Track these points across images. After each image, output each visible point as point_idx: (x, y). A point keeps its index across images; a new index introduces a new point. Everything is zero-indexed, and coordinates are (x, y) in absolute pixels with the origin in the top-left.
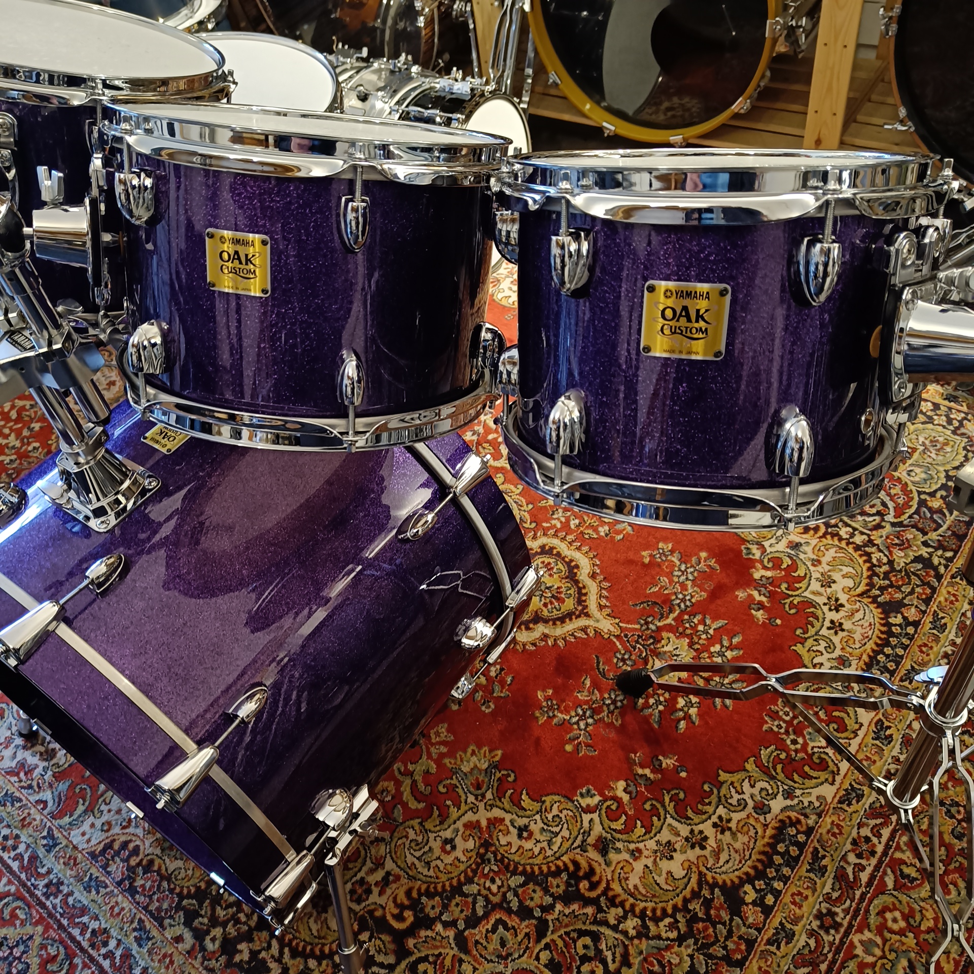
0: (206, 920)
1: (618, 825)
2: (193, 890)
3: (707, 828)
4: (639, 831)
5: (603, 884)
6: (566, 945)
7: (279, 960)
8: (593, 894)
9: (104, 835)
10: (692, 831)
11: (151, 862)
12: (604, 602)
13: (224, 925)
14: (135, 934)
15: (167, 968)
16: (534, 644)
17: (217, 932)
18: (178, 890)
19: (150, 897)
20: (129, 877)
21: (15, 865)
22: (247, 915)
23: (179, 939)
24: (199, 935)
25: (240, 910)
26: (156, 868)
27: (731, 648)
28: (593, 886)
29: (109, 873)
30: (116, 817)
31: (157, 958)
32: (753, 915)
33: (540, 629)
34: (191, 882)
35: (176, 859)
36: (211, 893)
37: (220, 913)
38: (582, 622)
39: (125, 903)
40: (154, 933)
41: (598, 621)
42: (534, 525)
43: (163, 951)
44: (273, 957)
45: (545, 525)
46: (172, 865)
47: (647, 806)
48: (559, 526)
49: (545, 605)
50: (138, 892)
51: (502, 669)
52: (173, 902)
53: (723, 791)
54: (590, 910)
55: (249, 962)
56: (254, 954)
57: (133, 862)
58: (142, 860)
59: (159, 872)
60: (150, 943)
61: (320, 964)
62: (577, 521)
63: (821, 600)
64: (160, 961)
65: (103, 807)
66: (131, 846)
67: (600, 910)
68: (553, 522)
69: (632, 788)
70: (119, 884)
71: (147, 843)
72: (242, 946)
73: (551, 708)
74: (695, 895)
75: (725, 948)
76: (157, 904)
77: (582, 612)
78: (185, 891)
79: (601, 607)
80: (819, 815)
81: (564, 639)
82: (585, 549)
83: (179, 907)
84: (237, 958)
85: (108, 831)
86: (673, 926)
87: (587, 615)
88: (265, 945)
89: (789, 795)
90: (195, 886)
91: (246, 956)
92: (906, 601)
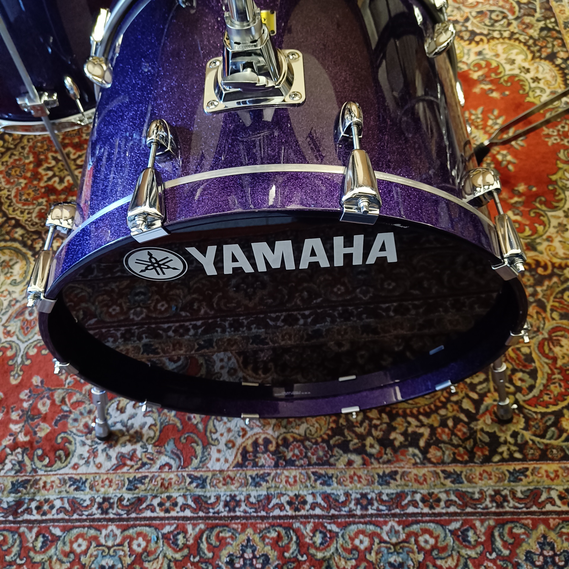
0: (356, 441)
2: (330, 432)
4: (540, 228)
5: (549, 264)
6: (560, 303)
7: (422, 425)
8: (549, 271)
9: (234, 450)
10: (564, 211)
11: (285, 440)
13: (370, 434)
14: (318, 482)
15: (360, 482)
17: (369, 440)
18: (319, 440)
19: (306, 456)
20: (279, 458)
21: (188, 513)
22: (378, 419)
23: (350, 463)
24: (361, 451)
25: (371, 420)
26: (291, 440)
27: (497, 118)
28: (545, 267)
29: (263, 466)
30: (231, 434)
31: (348, 483)
34: (323, 430)
35: (299, 425)
36: (343, 426)
37: (360, 430)
39: (293, 472)
40: (331, 472)
43: (347, 476)
44: (417, 426)
46: (302, 429)
50: (295, 461)
52: (324, 448)
53: (560, 184)
54: (555, 279)
55: (406, 440)
56: (405, 434)
57: (272, 447)
58: (277, 443)
59: (295, 439)
60: (334, 479)
61: (447, 409)
63: (517, 72)
64: (351, 482)
65: (214, 436)
66: (260, 441)
67: (559, 276)
69: (517, 212)
70: (276, 466)
71: (270, 431)
72: (393, 436)
76: (315, 457)
78: (325, 437)
83: (331, 448)
84: (397, 444)
85: (234, 446)
88: (406, 424)
90: (328, 429)
91: (401, 439)
92: (555, 51)
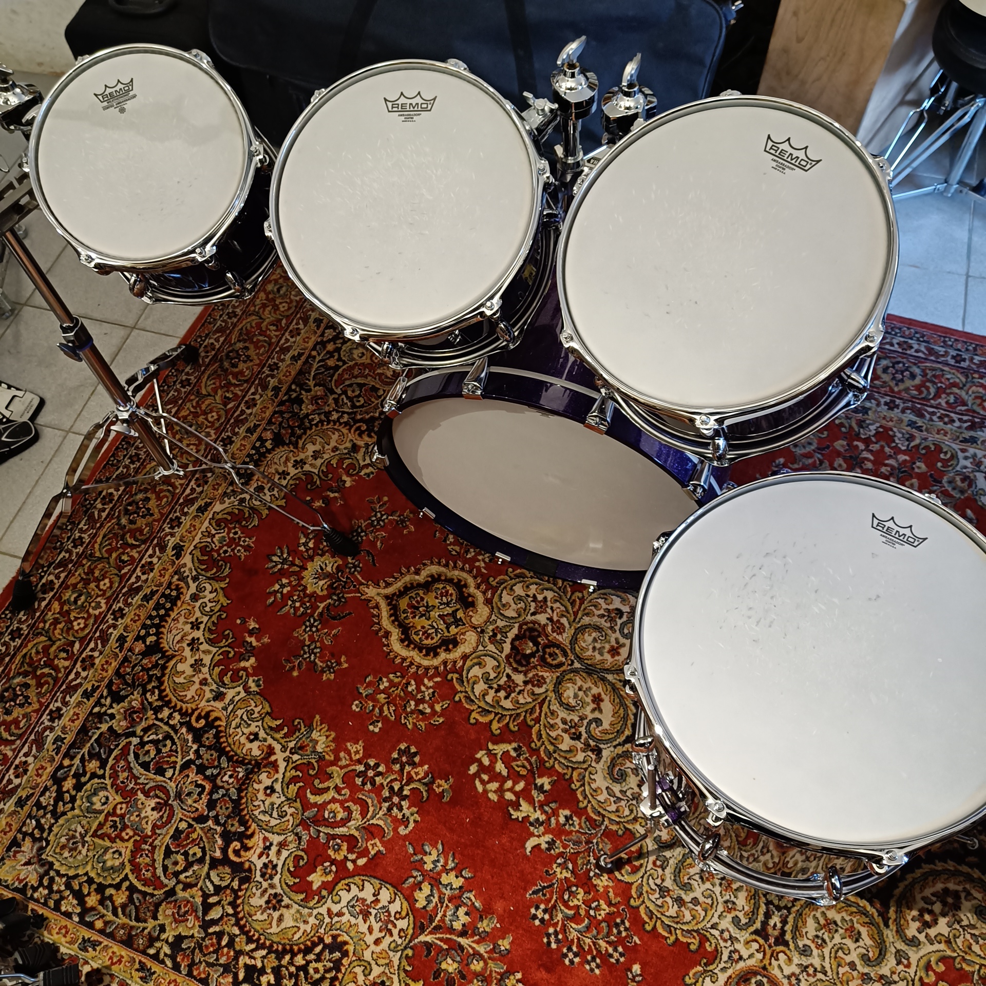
1: (347, 462)
3: (293, 471)
4: (334, 462)
5: (352, 431)
8: (358, 425)
10: (302, 468)
12: (375, 612)
16: (425, 565)
27: (276, 592)
28: (358, 428)
32: (268, 435)
33: (421, 578)
38: (389, 591)
41: (378, 594)
42: (449, 677)
45: (438, 679)
47: (330, 476)
48: (426, 681)
49: (422, 599)
51: (445, 541)
53: (283, 494)
54: (359, 417)
62: (410, 689)
67: (353, 419)
68: (431, 684)
69: (341, 484)
73: (403, 521)
74: (300, 437)
75: (283, 418)
77: (392, 599)
79: (377, 606)
80: (225, 493)
81: (402, 574)
82: (398, 661)
86: (311, 421)
87: (387, 597)
89: (242, 501)
92: (140, 657)
